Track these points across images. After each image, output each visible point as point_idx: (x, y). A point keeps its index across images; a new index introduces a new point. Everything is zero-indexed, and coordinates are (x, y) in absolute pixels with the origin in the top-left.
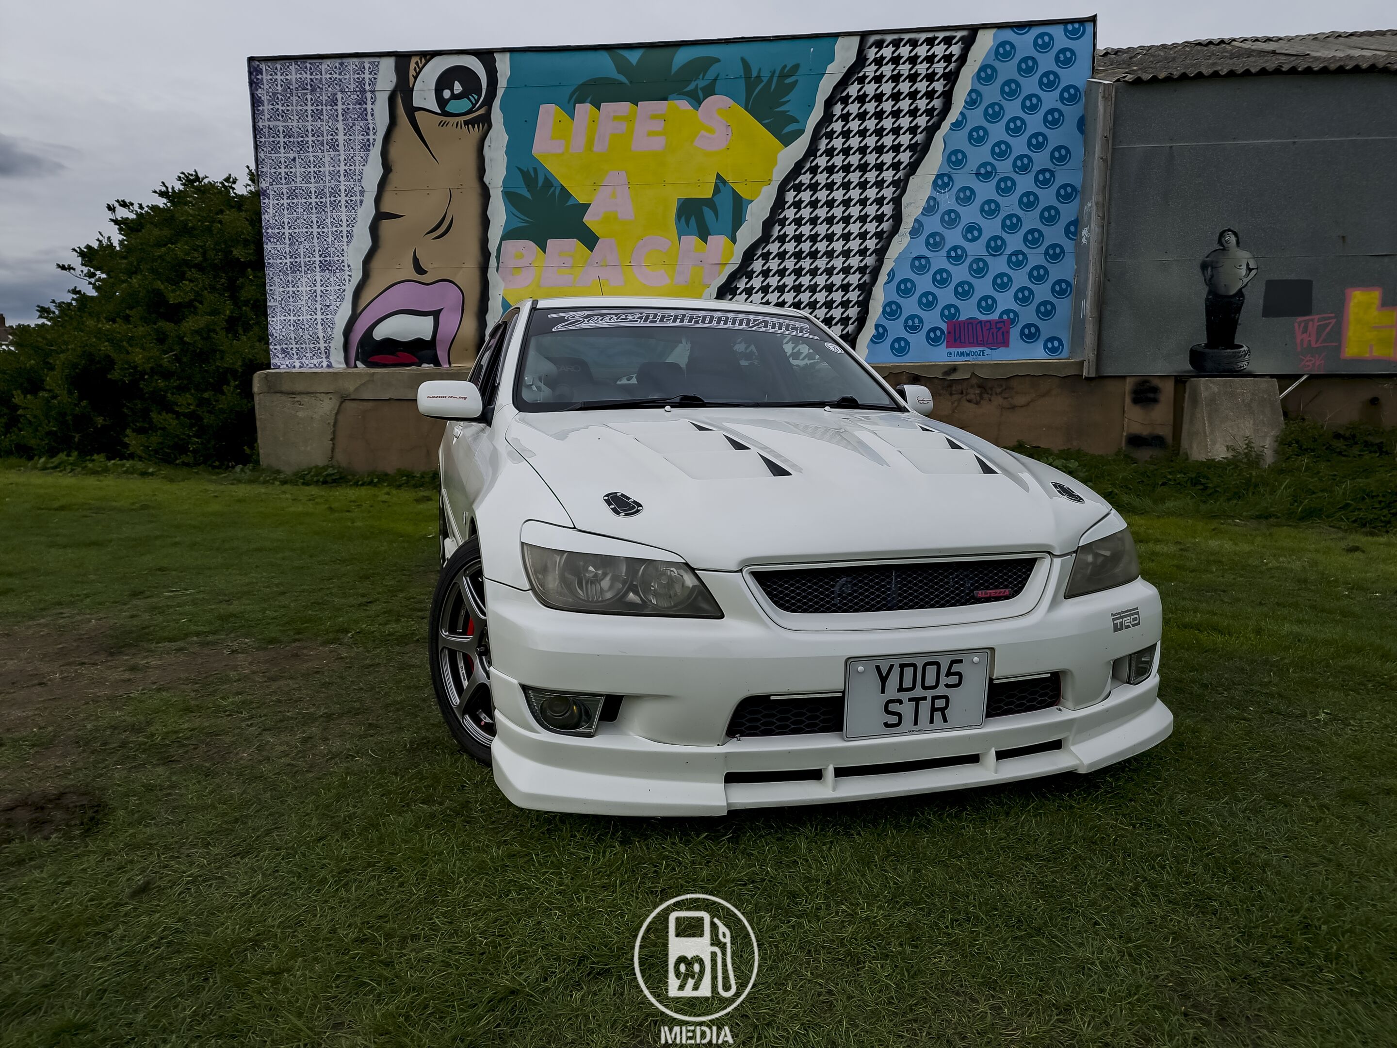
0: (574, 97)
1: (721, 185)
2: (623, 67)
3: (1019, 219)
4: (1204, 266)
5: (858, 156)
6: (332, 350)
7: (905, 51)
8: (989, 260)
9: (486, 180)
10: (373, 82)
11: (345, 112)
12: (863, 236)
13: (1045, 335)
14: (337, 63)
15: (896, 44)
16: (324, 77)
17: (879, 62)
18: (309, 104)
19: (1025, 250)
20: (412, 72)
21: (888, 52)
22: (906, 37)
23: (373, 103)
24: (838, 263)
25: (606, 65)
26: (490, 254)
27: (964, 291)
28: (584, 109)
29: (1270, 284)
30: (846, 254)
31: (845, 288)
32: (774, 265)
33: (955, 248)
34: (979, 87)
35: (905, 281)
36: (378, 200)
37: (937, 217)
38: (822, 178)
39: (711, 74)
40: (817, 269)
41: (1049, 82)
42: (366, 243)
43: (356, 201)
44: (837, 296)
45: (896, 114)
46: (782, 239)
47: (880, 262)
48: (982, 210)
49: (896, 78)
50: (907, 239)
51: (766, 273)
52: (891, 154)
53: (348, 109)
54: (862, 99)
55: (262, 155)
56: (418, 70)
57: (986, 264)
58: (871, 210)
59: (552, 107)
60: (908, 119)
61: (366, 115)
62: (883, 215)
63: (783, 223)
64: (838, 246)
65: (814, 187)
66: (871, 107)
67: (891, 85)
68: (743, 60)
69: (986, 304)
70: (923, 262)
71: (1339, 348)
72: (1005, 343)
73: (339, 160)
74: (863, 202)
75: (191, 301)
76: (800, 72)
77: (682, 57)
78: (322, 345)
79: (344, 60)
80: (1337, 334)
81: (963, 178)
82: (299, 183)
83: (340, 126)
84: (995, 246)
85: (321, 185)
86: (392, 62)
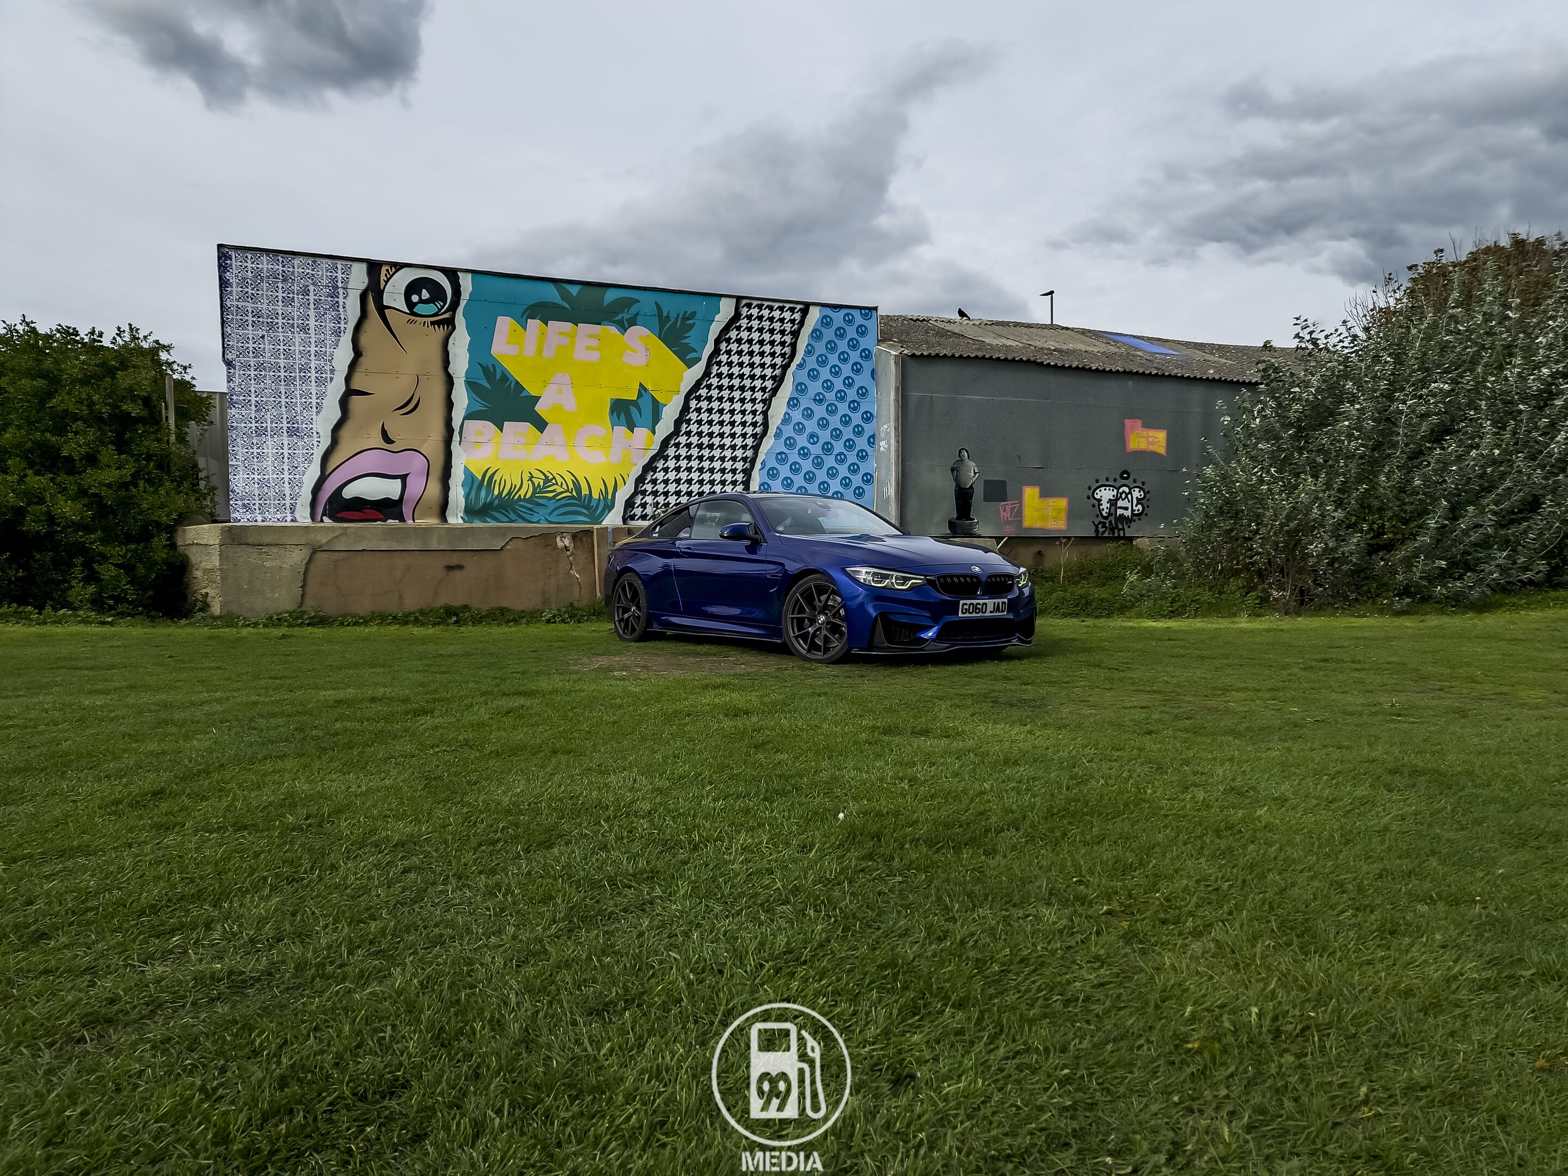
0: (527, 313)
1: (643, 391)
2: (565, 296)
3: (840, 432)
4: (953, 470)
5: (738, 380)
6: (298, 507)
7: (766, 313)
8: (824, 457)
9: (451, 370)
10: (345, 281)
11: (317, 302)
12: (744, 436)
14: (309, 260)
15: (760, 307)
16: (295, 270)
17: (749, 317)
18: (280, 291)
19: (846, 452)
20: (383, 277)
21: (755, 312)
23: (345, 298)
24: (728, 453)
25: (551, 294)
26: (453, 430)
27: (810, 478)
28: (534, 324)
30: (733, 447)
31: (733, 472)
32: (683, 452)
33: (803, 448)
34: (813, 343)
35: (772, 469)
36: (348, 379)
37: (791, 426)
38: (715, 393)
39: (633, 310)
41: (853, 345)
42: (338, 414)
43: (326, 378)
44: (729, 477)
45: (762, 354)
46: (688, 434)
47: (756, 455)
48: (818, 424)
49: (761, 330)
50: (773, 440)
51: (677, 458)
52: (760, 381)
53: (320, 300)
56: (388, 277)
57: (822, 460)
59: (508, 319)
60: (770, 358)
61: (338, 307)
62: (756, 422)
63: (688, 422)
64: (727, 441)
65: (709, 399)
66: (745, 347)
67: (758, 334)
68: (656, 303)
69: (824, 487)
70: (783, 456)
71: (1021, 522)
73: (310, 342)
76: (698, 316)
77: (611, 295)
78: (288, 502)
79: (316, 259)
80: (1019, 513)
81: (805, 402)
82: (267, 357)
83: (312, 313)
84: (827, 448)
85: (291, 361)
86: (364, 266)
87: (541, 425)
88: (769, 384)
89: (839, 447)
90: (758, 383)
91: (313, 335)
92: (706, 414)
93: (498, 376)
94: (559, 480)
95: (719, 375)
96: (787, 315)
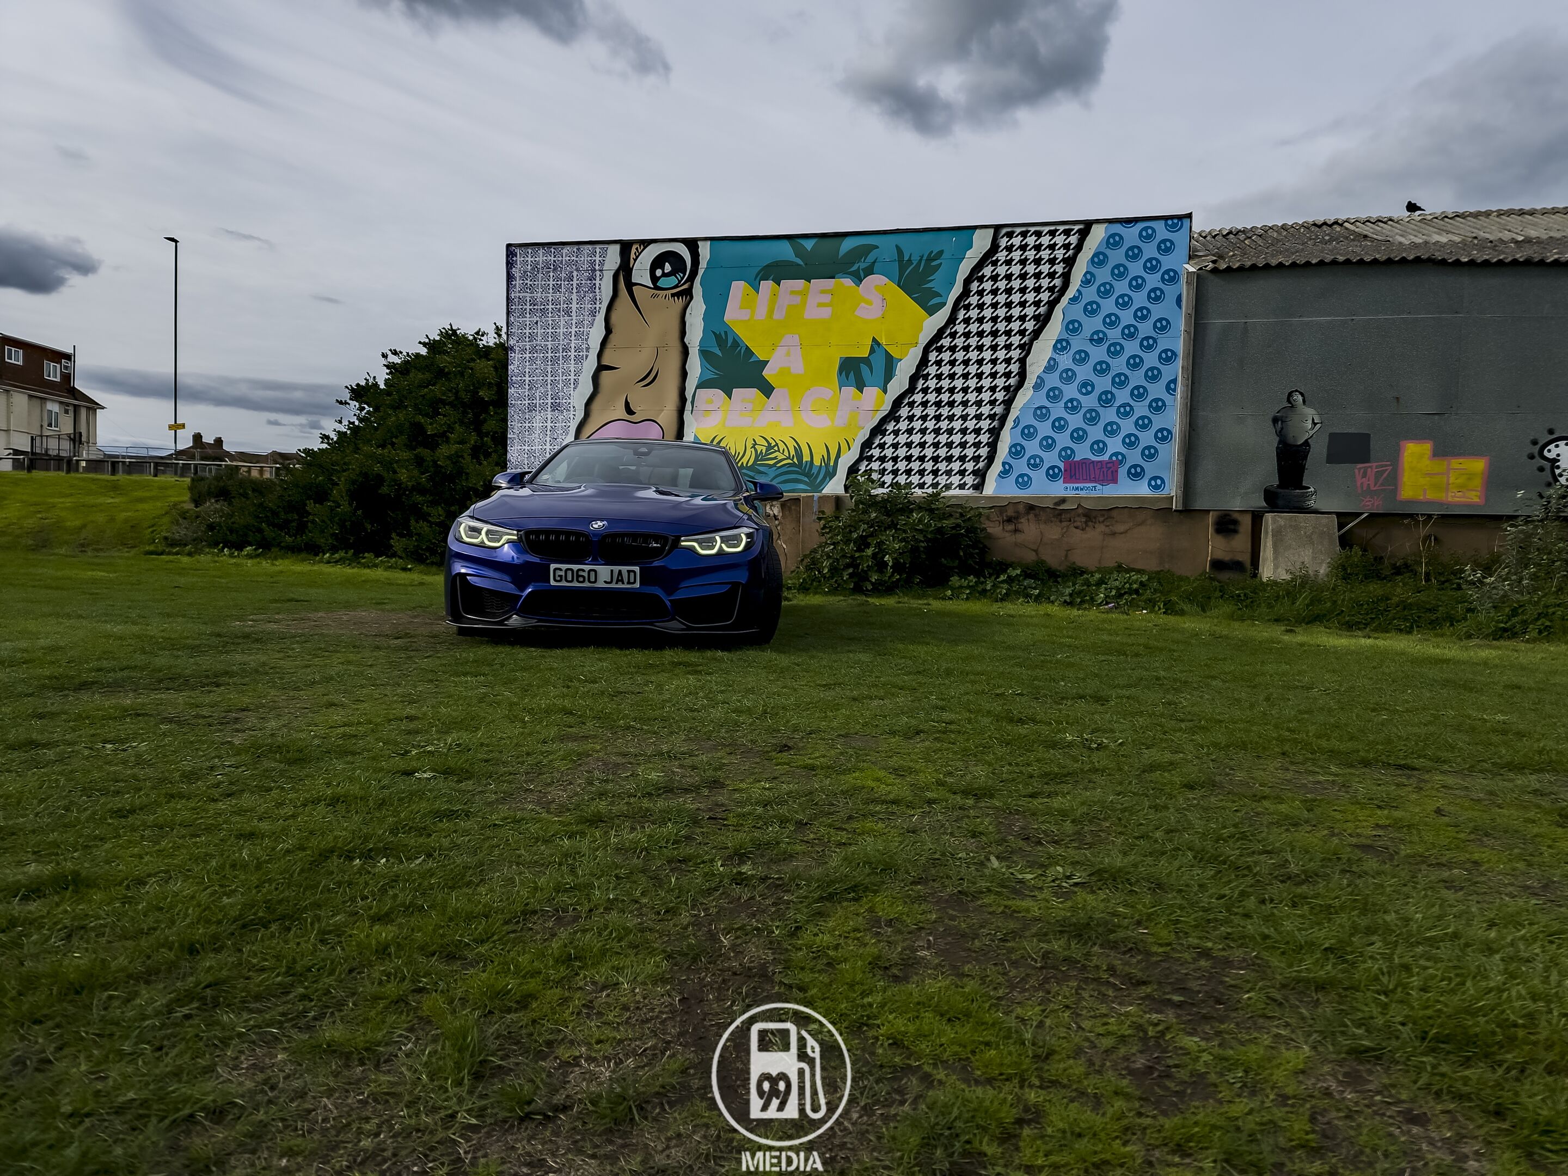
0: (760, 276)
1: (875, 346)
2: (799, 252)
3: (1126, 377)
4: (1275, 420)
5: (990, 324)
8: (1100, 410)
9: (686, 340)
10: (602, 264)
11: (579, 286)
12: (993, 389)
13: (1148, 475)
14: (575, 248)
15: (1024, 235)
16: (564, 259)
17: (1009, 249)
18: (551, 279)
19: (1132, 403)
20: (633, 256)
21: (1017, 241)
22: (1033, 229)
23: (601, 280)
24: (972, 411)
25: (786, 251)
26: (686, 400)
27: (1079, 436)
28: (767, 286)
29: (1333, 436)
30: (979, 403)
31: (977, 431)
32: (918, 412)
33: (1071, 400)
34: (1093, 270)
35: (1028, 427)
36: (600, 356)
37: (1057, 374)
38: (960, 342)
39: (870, 258)
40: (954, 415)
41: (1152, 266)
42: (590, 389)
43: (583, 355)
44: (970, 438)
46: (925, 391)
47: (1008, 410)
48: (1095, 369)
49: (1023, 262)
50: (1030, 392)
51: (911, 418)
52: (1018, 323)
53: (581, 284)
54: (995, 278)
55: (512, 319)
56: (637, 254)
57: (1098, 414)
58: (1001, 368)
59: (742, 283)
60: (1033, 294)
61: (595, 288)
62: (1010, 372)
63: (926, 377)
64: (972, 397)
65: (953, 349)
66: (1002, 285)
68: (897, 246)
69: (1098, 446)
70: (1044, 411)
71: (1395, 491)
72: (1114, 480)
73: (572, 323)
74: (994, 362)
75: (445, 432)
76: (945, 256)
77: (847, 244)
79: (581, 246)
80: (1394, 478)
82: (539, 341)
84: (1106, 399)
85: (557, 342)
86: (617, 247)
91: (574, 317)
92: (948, 367)
93: (730, 342)
94: (782, 446)
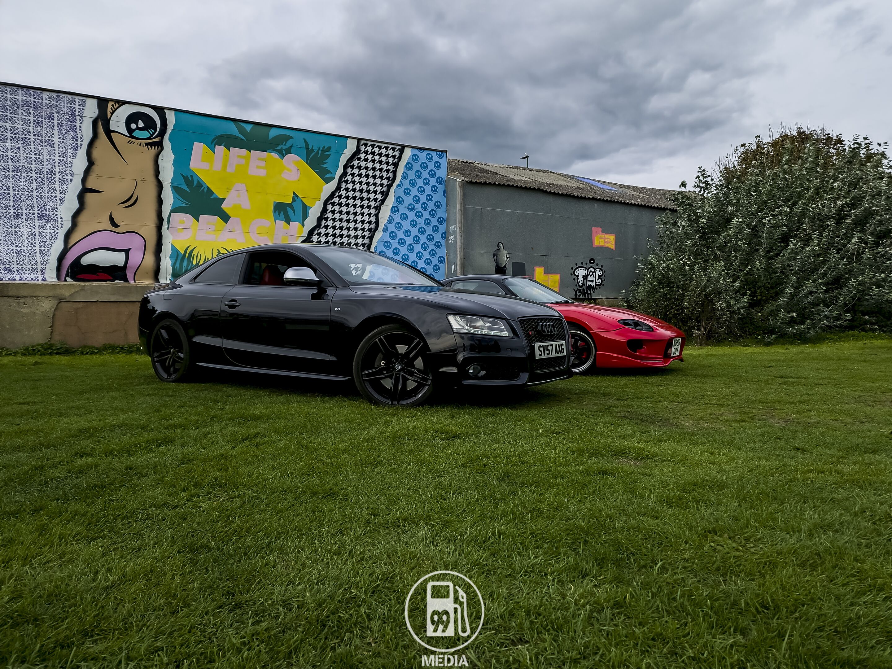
0: (215, 141)
1: (296, 198)
3: (425, 229)
4: (494, 255)
6: (47, 270)
7: (376, 150)
8: (414, 245)
9: (160, 177)
10: (81, 111)
11: (59, 125)
12: (363, 230)
14: (55, 95)
15: (373, 146)
16: (44, 101)
17: (366, 152)
18: (32, 116)
19: (428, 243)
20: (109, 110)
21: (369, 149)
23: (81, 123)
25: (233, 129)
26: (163, 220)
28: (221, 149)
30: (356, 237)
32: (323, 239)
33: (401, 239)
34: (407, 171)
36: (84, 180)
37: (393, 224)
38: (343, 201)
39: (289, 143)
40: (343, 242)
41: (432, 174)
42: (76, 205)
43: (67, 179)
45: (374, 177)
46: (326, 227)
47: (371, 242)
48: (411, 224)
50: (382, 233)
51: (319, 242)
52: (373, 194)
53: (62, 124)
56: (113, 109)
57: (413, 247)
58: (366, 218)
59: (201, 145)
61: (76, 129)
62: (371, 221)
65: (340, 205)
67: (371, 164)
68: (305, 140)
69: (414, 264)
70: (389, 244)
73: (55, 153)
76: (332, 150)
77: (273, 133)
78: (39, 267)
79: (60, 94)
81: (403, 209)
82: (22, 163)
83: (56, 132)
84: (416, 240)
85: (40, 166)
86: (95, 101)
87: (225, 218)
88: (379, 197)
89: (423, 239)
90: (372, 196)
91: (57, 148)
92: (338, 215)
93: (195, 183)
95: (347, 189)
96: (390, 152)
